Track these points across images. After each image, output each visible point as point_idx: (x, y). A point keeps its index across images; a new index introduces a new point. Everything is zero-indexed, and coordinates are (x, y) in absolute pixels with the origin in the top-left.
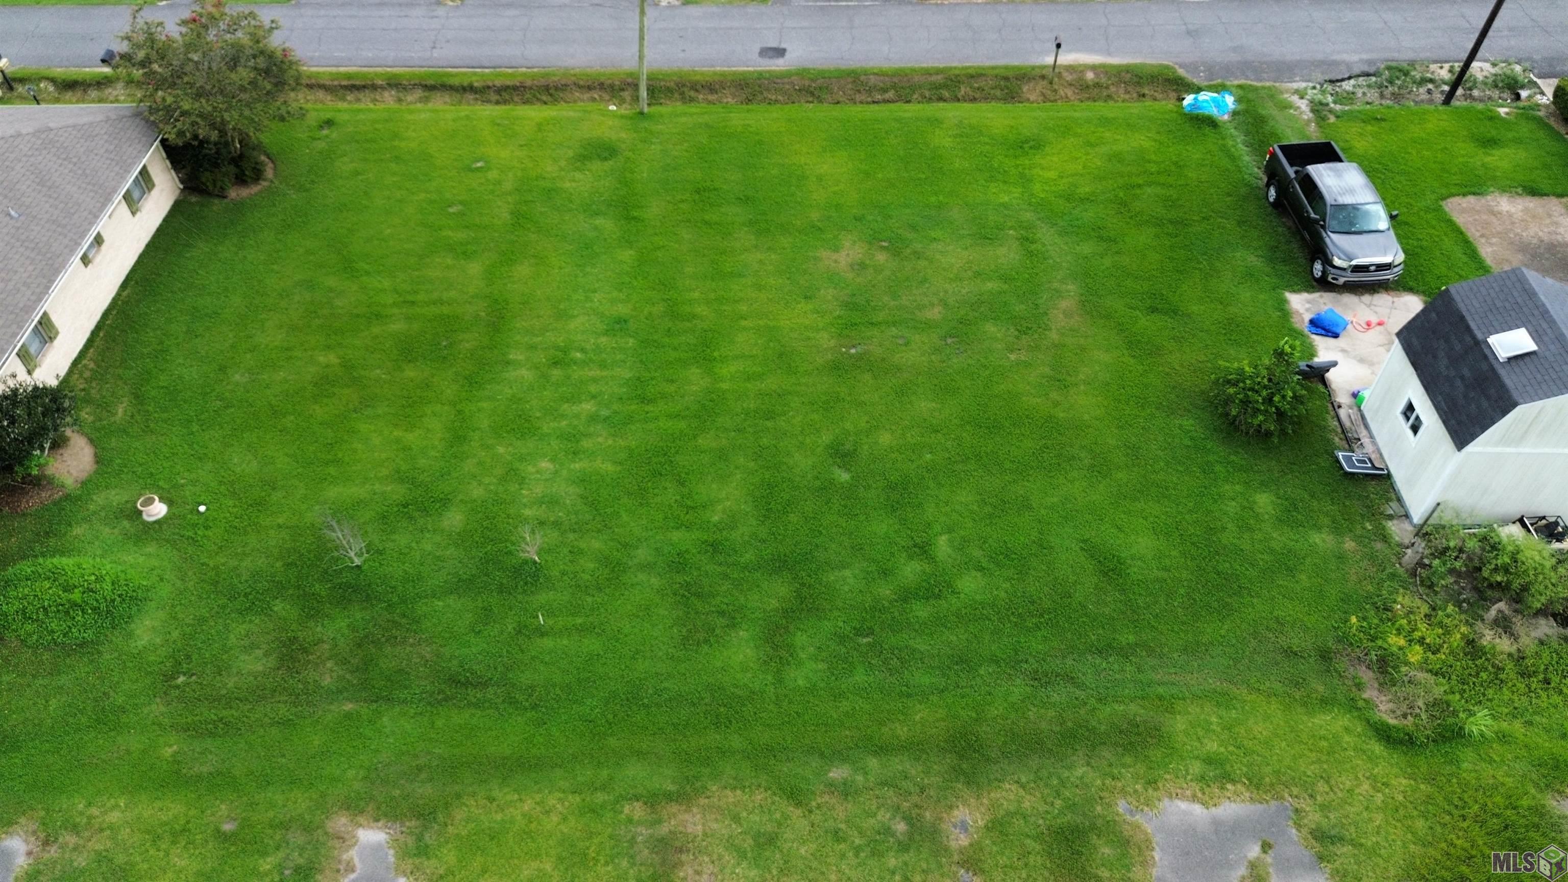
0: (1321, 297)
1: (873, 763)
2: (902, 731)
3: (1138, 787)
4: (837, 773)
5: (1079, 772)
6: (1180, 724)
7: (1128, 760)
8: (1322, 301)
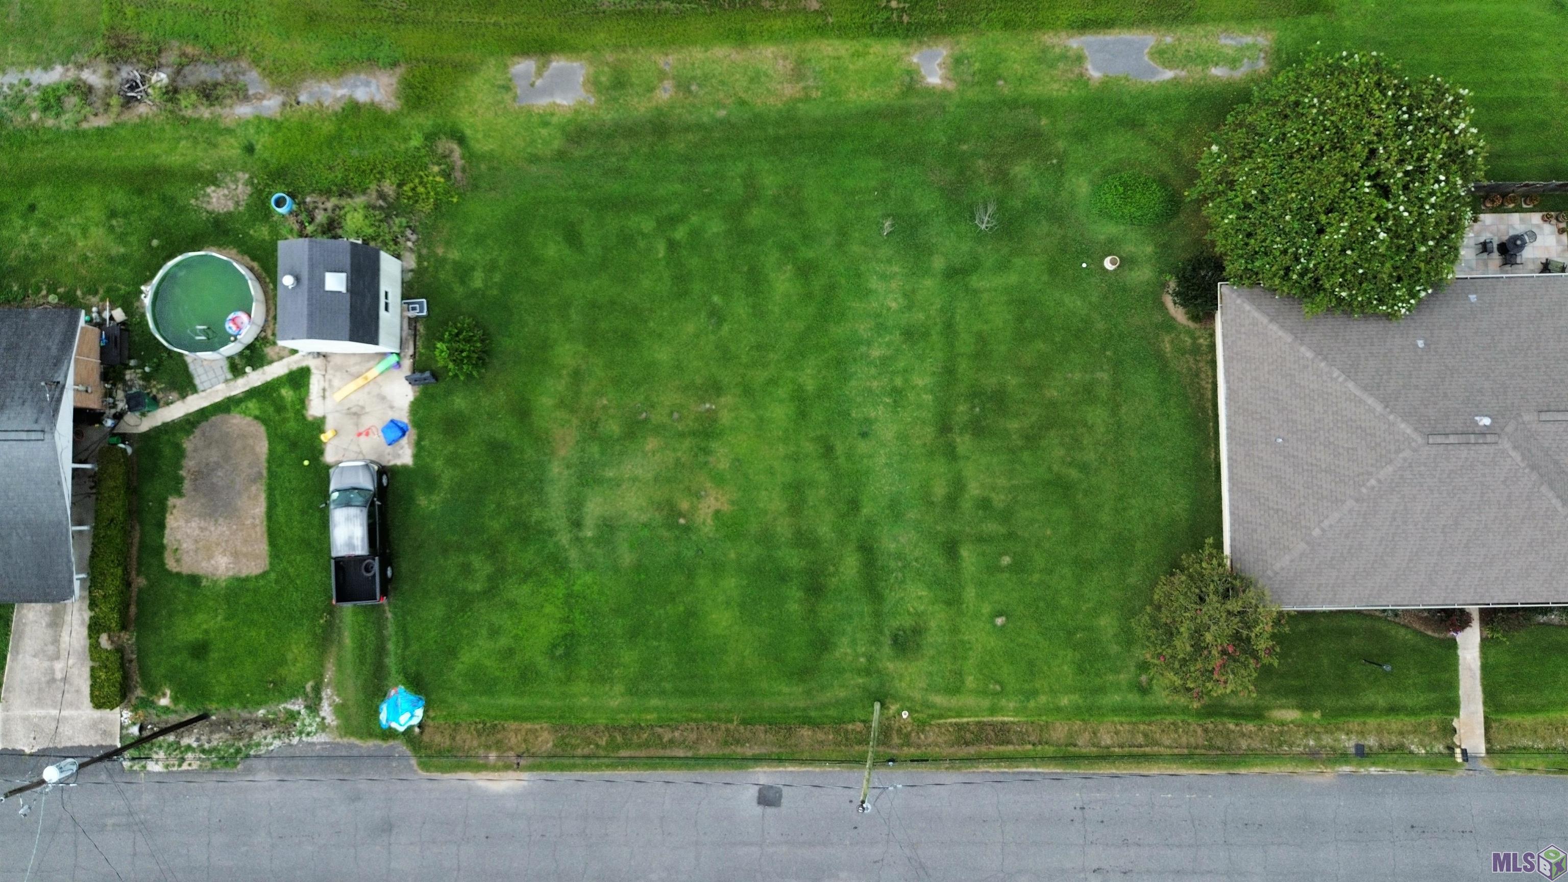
0: (389, 461)
1: (705, 119)
2: (690, 137)
3: (583, 109)
4: (722, 113)
5: (609, 116)
6: (557, 144)
7: (585, 123)
8: (390, 457)
